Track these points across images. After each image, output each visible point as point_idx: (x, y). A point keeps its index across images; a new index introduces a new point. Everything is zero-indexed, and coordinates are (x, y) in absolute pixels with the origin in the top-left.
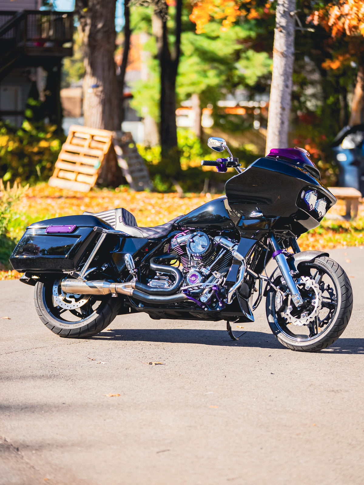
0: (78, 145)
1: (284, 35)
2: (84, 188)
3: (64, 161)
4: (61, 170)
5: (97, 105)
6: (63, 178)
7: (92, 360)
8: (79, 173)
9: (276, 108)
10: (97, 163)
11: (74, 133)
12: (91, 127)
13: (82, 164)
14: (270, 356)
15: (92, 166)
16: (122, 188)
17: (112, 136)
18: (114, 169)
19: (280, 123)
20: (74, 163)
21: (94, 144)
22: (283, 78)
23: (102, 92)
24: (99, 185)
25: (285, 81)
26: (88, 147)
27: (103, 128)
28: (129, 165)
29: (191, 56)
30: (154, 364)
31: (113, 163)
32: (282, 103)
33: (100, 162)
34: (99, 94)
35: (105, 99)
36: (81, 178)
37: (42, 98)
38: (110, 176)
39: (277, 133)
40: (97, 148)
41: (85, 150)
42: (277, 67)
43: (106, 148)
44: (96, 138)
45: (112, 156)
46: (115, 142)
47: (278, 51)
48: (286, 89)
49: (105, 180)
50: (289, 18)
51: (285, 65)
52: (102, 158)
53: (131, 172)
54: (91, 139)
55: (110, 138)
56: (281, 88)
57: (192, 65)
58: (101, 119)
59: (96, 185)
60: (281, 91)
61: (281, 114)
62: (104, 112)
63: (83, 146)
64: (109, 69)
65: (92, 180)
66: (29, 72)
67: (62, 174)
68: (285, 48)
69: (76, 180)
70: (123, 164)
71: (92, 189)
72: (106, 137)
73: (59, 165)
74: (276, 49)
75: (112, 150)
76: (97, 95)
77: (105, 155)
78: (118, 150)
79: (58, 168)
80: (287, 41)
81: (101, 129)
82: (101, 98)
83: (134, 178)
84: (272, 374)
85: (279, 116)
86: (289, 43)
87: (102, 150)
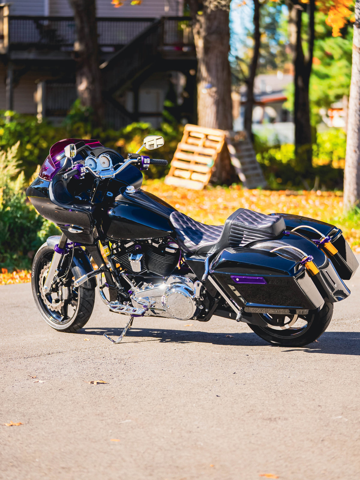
0: (193, 144)
2: (199, 186)
3: (179, 160)
4: (177, 168)
5: (211, 105)
6: (179, 177)
7: (33, 378)
8: (194, 172)
10: (210, 162)
11: (189, 132)
12: (205, 126)
13: (197, 163)
14: (235, 373)
15: (205, 165)
16: (235, 186)
17: (225, 136)
18: (228, 168)
20: (189, 162)
21: (208, 143)
23: (216, 92)
24: (213, 183)
26: (202, 147)
27: (218, 127)
28: (242, 164)
29: (340, 59)
30: (95, 383)
31: (227, 162)
33: (213, 161)
34: (213, 94)
35: (218, 100)
36: (195, 176)
37: (180, 101)
38: (224, 174)
40: (211, 147)
41: (199, 149)
43: (219, 147)
44: (210, 138)
45: (225, 155)
46: (229, 141)
49: (219, 178)
52: (215, 157)
53: (244, 171)
54: (205, 139)
55: (224, 138)
57: (340, 68)
58: (215, 119)
59: (210, 184)
62: (217, 112)
63: (197, 145)
64: (223, 70)
65: (206, 179)
66: (170, 76)
67: (177, 173)
69: (191, 179)
70: (236, 163)
71: (205, 188)
72: (219, 136)
73: (174, 164)
75: (225, 149)
76: (212, 96)
77: (218, 154)
78: (232, 150)
79: (174, 167)
81: (215, 128)
82: (215, 98)
83: (247, 177)
84: (218, 396)
87: (215, 149)
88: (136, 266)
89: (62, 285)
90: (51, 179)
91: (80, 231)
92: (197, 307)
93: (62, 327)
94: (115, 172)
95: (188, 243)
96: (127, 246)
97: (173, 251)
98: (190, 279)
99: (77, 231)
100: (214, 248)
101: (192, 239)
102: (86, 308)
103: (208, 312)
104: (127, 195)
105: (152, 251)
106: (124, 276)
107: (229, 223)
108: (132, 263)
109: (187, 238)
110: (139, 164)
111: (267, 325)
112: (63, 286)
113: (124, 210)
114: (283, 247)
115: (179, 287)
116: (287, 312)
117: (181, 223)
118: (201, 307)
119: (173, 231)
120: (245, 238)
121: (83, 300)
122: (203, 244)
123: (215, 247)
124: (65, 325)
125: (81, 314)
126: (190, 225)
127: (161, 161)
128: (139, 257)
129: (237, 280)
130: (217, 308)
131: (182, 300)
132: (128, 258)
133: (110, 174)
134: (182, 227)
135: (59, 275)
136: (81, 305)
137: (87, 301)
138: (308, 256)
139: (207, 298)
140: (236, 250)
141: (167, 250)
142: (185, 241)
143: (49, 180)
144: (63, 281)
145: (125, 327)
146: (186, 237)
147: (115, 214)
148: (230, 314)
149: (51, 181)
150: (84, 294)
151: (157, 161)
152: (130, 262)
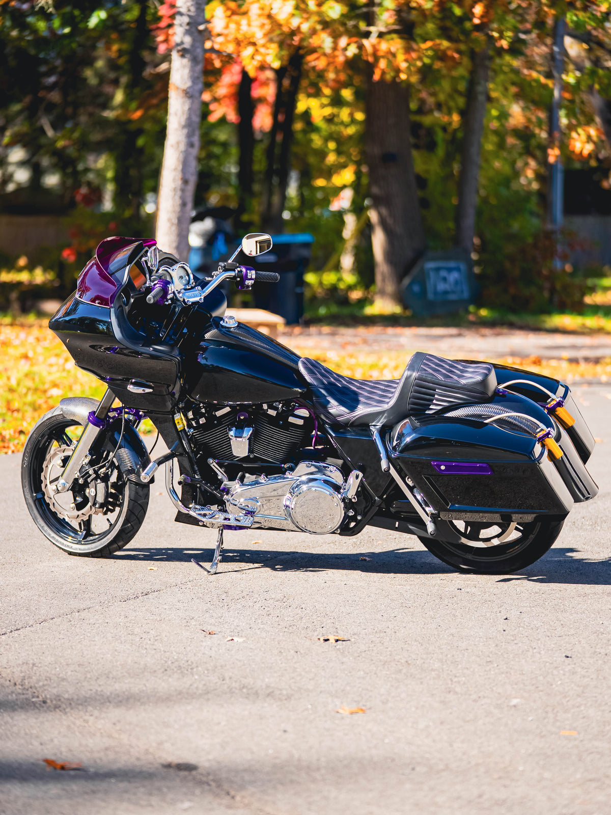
1: (189, 61)
7: (210, 634)
9: (174, 180)
19: (180, 205)
22: (185, 131)
25: (189, 136)
30: (332, 640)
32: (184, 171)
39: (176, 221)
42: (176, 114)
47: (177, 88)
48: (190, 150)
50: (196, 34)
51: (190, 109)
56: (182, 147)
60: (181, 152)
61: (183, 190)
68: (189, 84)
74: (174, 85)
80: (192, 70)
84: (568, 657)
85: (179, 193)
86: (196, 75)
88: (240, 447)
89: (95, 479)
90: (111, 304)
91: (148, 390)
92: (345, 513)
93: (86, 548)
94: (204, 292)
95: (335, 408)
96: (219, 413)
97: (300, 422)
98: (337, 468)
99: (143, 390)
100: (383, 417)
101: (342, 403)
102: (137, 517)
103: (360, 520)
104: (227, 331)
105: (266, 423)
106: (213, 462)
107: (411, 376)
108: (234, 442)
109: (333, 402)
110: (239, 279)
111: (460, 539)
112: (99, 481)
113: (218, 355)
114: (503, 415)
115: (315, 480)
116: (497, 518)
117: (319, 376)
118: (351, 513)
119: (305, 390)
120: (438, 400)
121: (134, 504)
122: (362, 410)
123: (385, 415)
124: (93, 545)
125: (128, 527)
126: (332, 380)
127: (271, 276)
128: (248, 432)
129: (443, 468)
130: (377, 514)
131: (315, 501)
132: (227, 433)
133: (196, 296)
134: (323, 384)
135: (92, 463)
136: (129, 512)
137: (139, 504)
138: (548, 428)
139: (362, 497)
140: (421, 421)
141: (291, 420)
142: (329, 406)
143: (109, 306)
144: (99, 473)
145: (215, 547)
146: (330, 399)
147: (207, 361)
148: (397, 523)
149: (112, 307)
150: (137, 493)
151: (264, 275)
152: (230, 440)
